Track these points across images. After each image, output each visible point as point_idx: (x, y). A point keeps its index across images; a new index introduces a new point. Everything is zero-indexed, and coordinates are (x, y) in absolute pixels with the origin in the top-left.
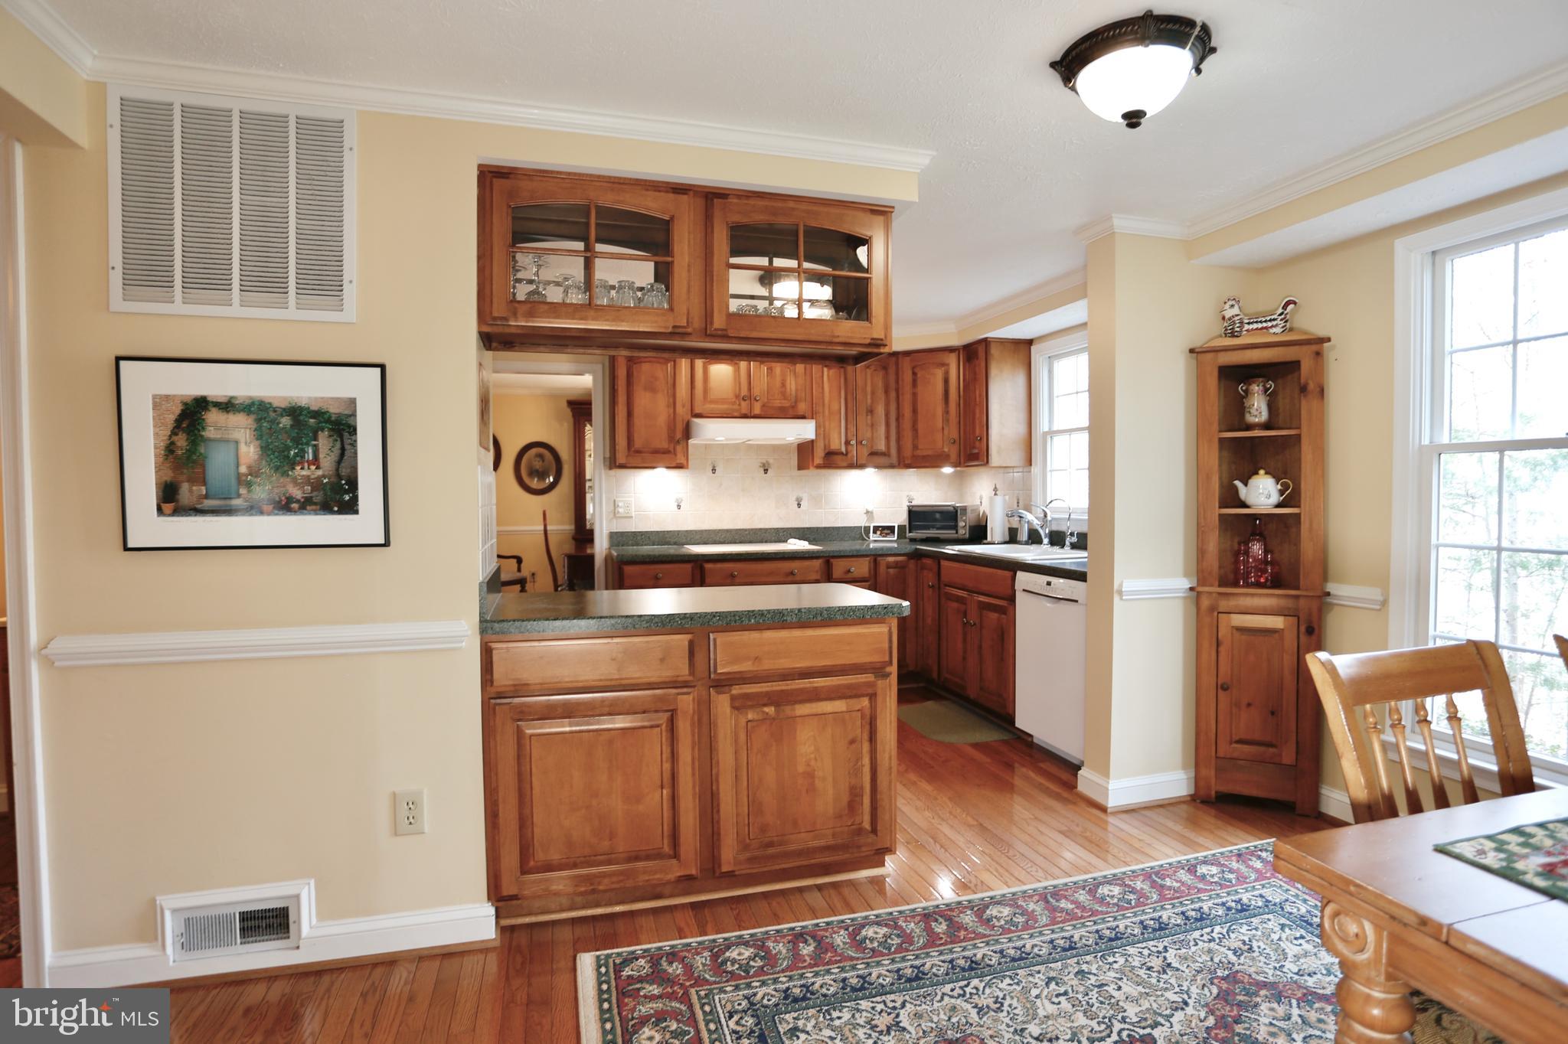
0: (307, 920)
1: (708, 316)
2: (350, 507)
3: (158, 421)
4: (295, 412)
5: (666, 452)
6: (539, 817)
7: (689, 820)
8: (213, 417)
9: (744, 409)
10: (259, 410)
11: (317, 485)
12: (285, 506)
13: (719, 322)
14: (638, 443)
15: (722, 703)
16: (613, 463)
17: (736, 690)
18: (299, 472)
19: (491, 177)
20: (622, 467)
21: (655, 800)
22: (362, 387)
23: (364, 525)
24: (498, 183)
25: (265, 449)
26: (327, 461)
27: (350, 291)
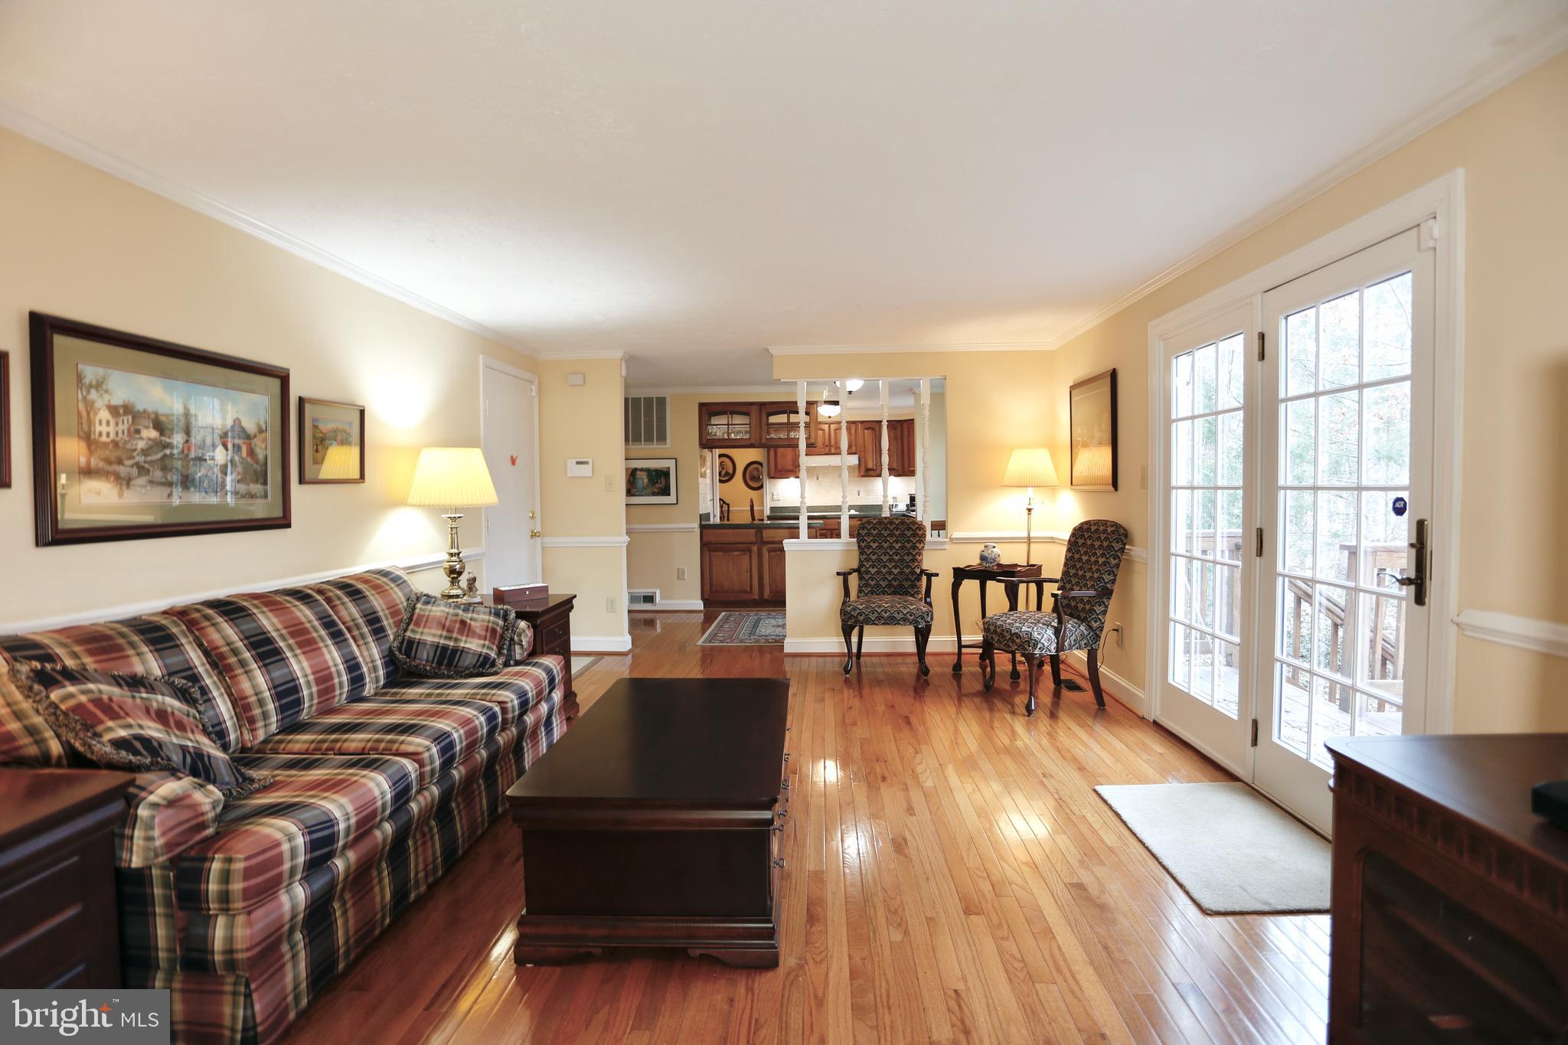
0: (658, 599)
1: (761, 439)
2: (669, 494)
3: (627, 474)
4: (656, 471)
5: (791, 471)
6: (714, 578)
7: (756, 583)
8: (638, 473)
9: (827, 451)
10: (648, 471)
11: (661, 488)
12: (654, 494)
13: (764, 441)
14: (779, 468)
15: (765, 549)
16: (771, 477)
17: (769, 546)
18: (657, 486)
19: (702, 405)
20: (773, 478)
21: (745, 576)
22: (671, 464)
23: (671, 499)
24: (704, 408)
25: (649, 480)
26: (663, 482)
27: (668, 441)
